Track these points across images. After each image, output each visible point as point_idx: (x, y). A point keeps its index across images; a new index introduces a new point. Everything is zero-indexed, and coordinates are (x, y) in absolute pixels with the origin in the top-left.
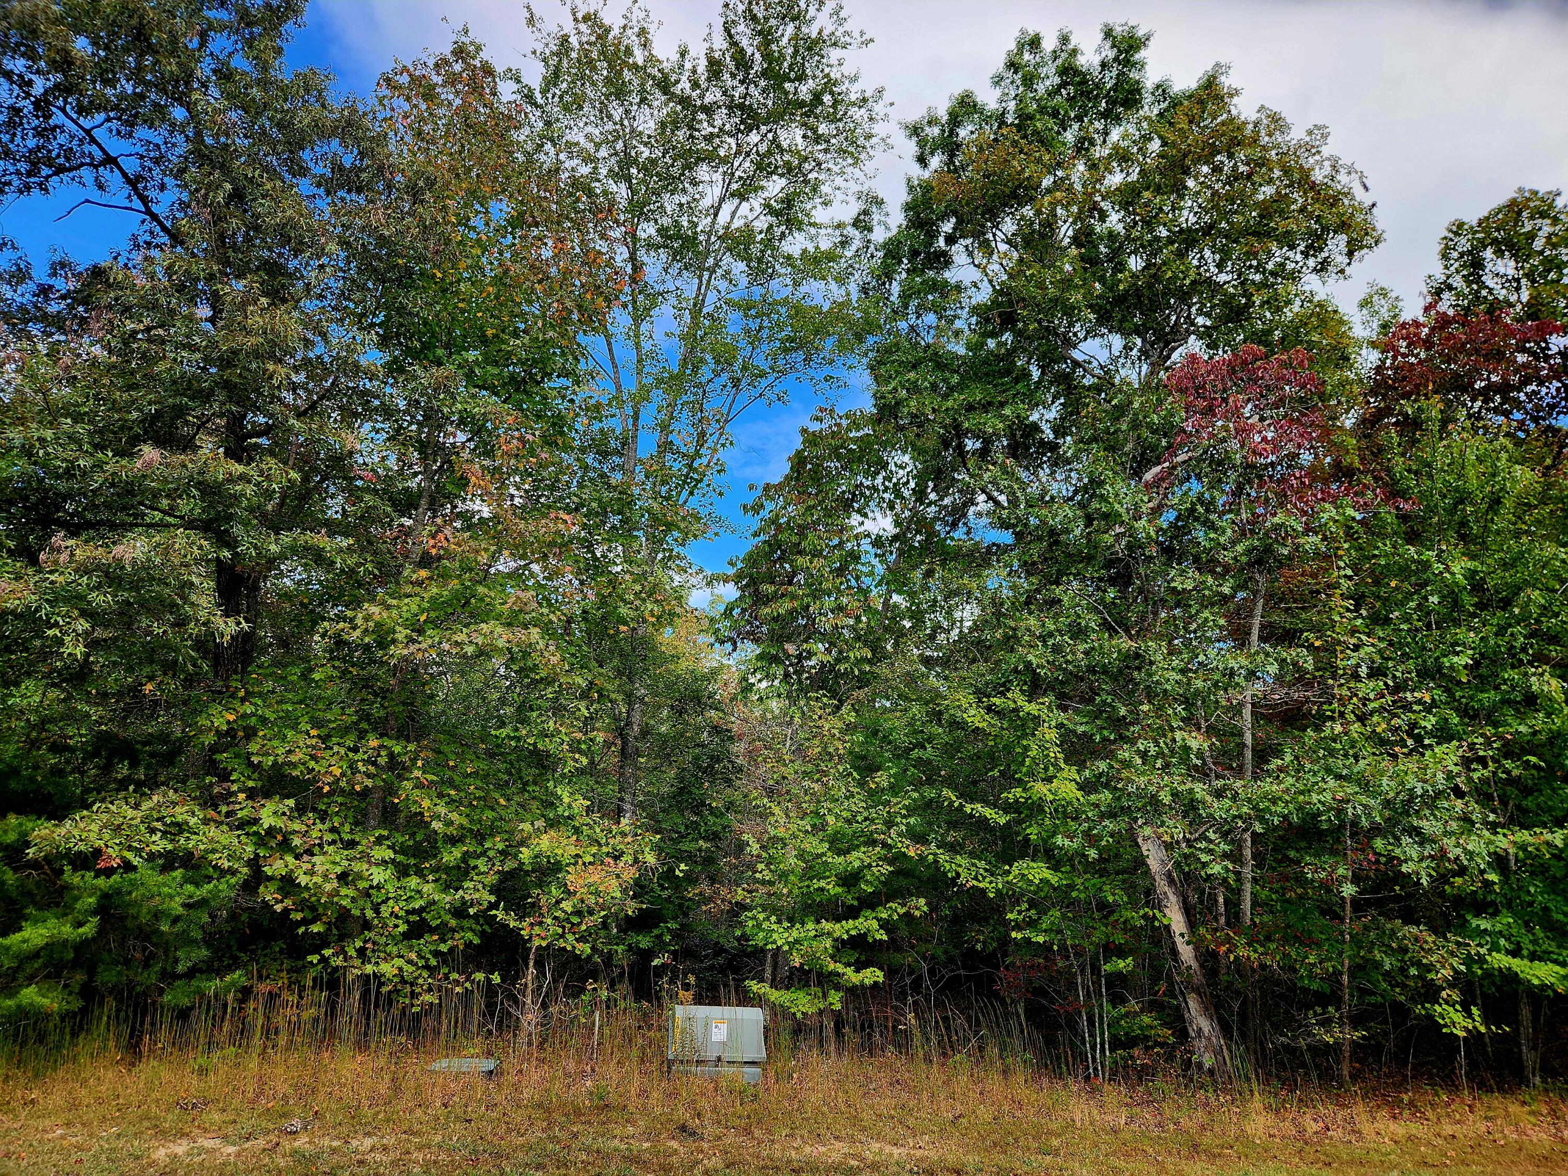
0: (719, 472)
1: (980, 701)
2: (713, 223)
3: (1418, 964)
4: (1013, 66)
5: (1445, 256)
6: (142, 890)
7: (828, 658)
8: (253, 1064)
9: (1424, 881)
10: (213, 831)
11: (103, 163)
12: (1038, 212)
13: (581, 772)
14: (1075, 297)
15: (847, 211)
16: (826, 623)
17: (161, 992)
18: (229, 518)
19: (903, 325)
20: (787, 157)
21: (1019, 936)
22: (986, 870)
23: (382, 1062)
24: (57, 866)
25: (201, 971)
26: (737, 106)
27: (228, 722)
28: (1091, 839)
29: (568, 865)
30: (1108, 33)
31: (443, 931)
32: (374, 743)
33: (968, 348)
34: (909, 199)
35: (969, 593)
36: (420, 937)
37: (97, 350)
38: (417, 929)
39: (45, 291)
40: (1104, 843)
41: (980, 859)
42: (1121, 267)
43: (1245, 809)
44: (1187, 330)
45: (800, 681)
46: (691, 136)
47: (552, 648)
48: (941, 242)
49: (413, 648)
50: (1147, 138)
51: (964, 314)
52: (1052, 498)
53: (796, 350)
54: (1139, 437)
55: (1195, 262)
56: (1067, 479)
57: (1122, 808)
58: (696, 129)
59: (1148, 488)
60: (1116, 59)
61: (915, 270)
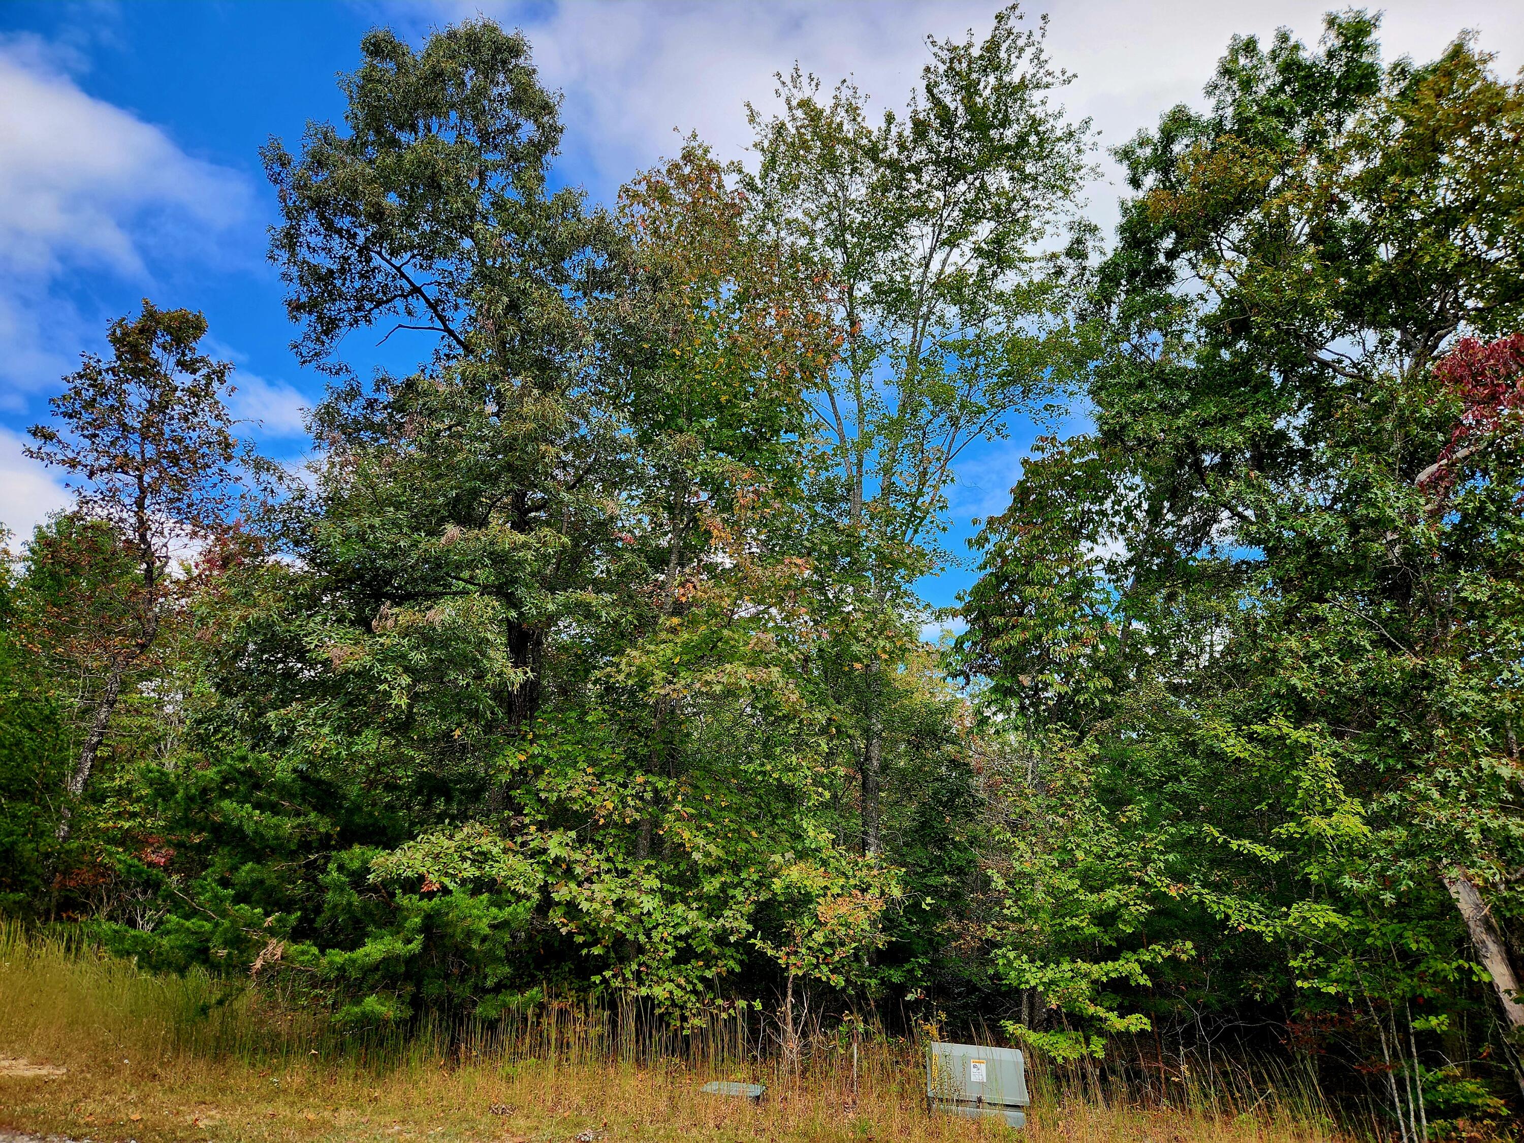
0: (941, 508)
1: (1239, 729)
2: (925, 273)
4: (1227, 72)
6: (457, 912)
7: (1064, 689)
8: (551, 1073)
10: (511, 860)
11: (411, 293)
12: (1267, 215)
13: (825, 806)
14: (1316, 297)
15: (1060, 242)
16: (1061, 652)
17: (475, 1004)
18: (515, 581)
19: (1125, 346)
20: (995, 199)
21: (1306, 986)
22: (1260, 912)
23: (660, 1080)
24: (390, 889)
25: (506, 987)
26: (944, 160)
27: (520, 762)
28: (1386, 881)
29: (818, 896)
30: (1332, 22)
31: (709, 959)
32: (640, 779)
33: (1198, 360)
34: (1124, 221)
35: (1218, 617)
36: (687, 962)
37: (412, 449)
38: (684, 956)
39: (371, 404)
40: (1403, 888)
41: (1252, 901)
42: (1369, 257)
44: (1455, 315)
45: (1037, 712)
46: (901, 196)
47: (791, 686)
48: (1162, 259)
49: (668, 689)
51: (1192, 327)
52: (1308, 509)
53: (1013, 383)
54: (1407, 435)
55: (1459, 242)
56: (1324, 488)
57: (1421, 846)
58: (905, 189)
59: (1423, 489)
60: (1344, 46)
61: (1134, 290)
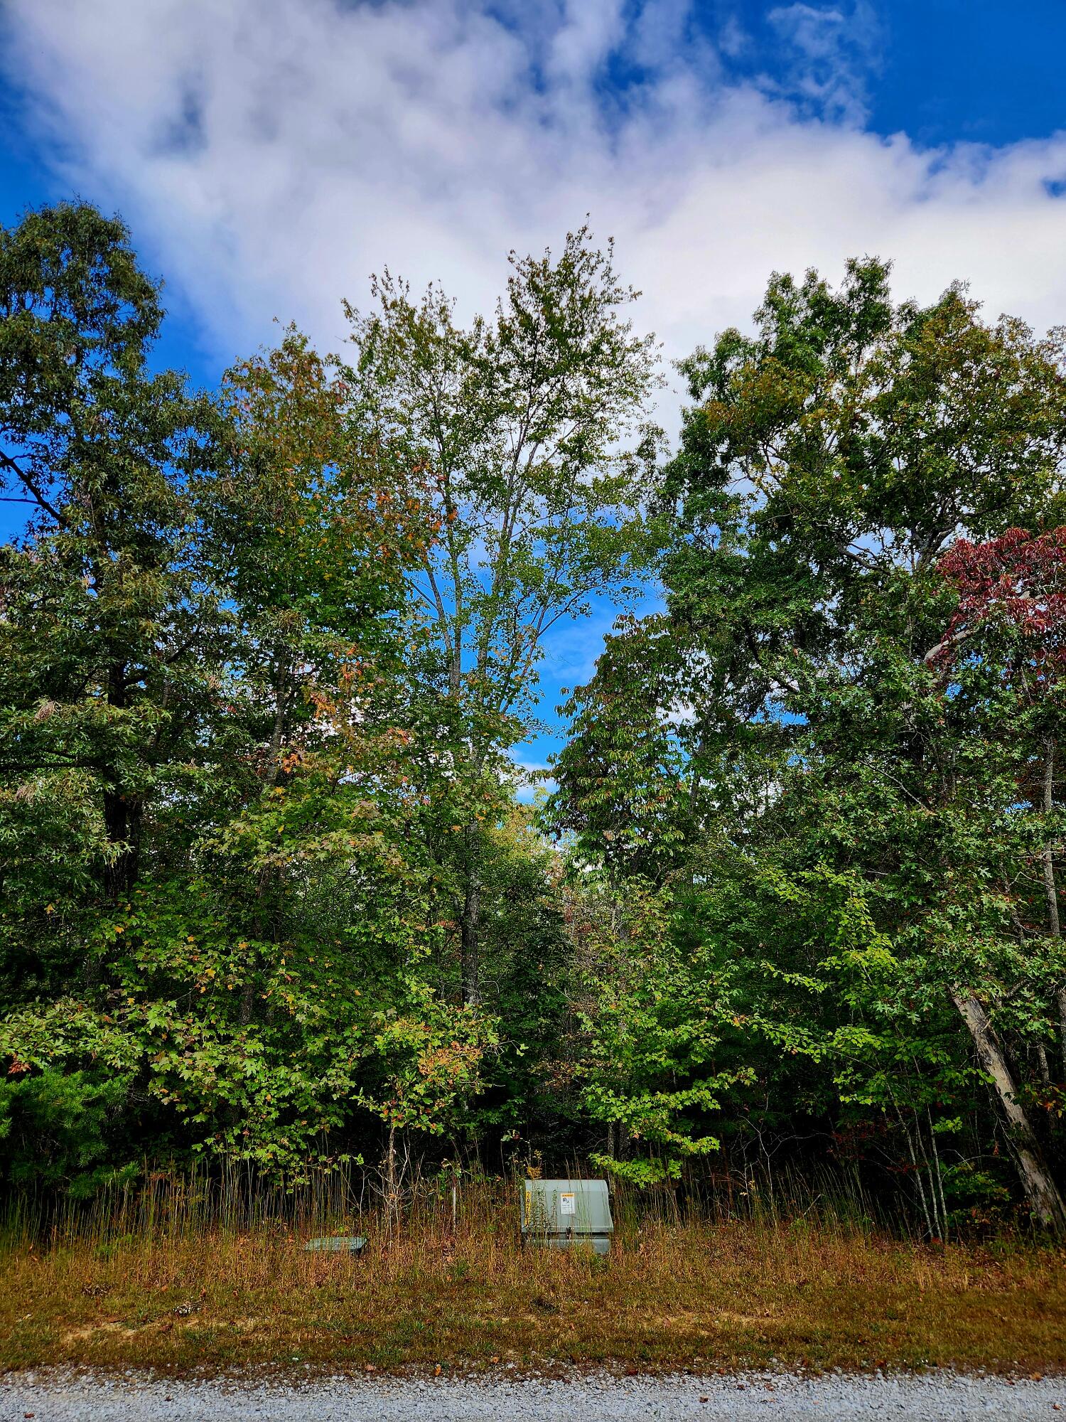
0: (533, 681)
1: (790, 875)
2: (515, 464)
4: (771, 303)
6: (48, 1092)
7: (644, 841)
8: (148, 1247)
10: (107, 1034)
12: (804, 429)
13: (426, 962)
14: (846, 500)
16: (640, 809)
17: (67, 1184)
18: (113, 755)
19: (689, 537)
20: (575, 402)
21: (848, 1100)
22: (810, 1037)
23: (261, 1243)
25: (100, 1164)
26: (528, 364)
27: (118, 935)
28: (911, 1004)
29: (419, 1049)
30: (852, 267)
31: (311, 1116)
32: (243, 945)
33: (751, 552)
34: (686, 427)
35: (772, 772)
36: (291, 1122)
38: (288, 1116)
40: (925, 1009)
41: (804, 1026)
42: (885, 468)
43: (1056, 967)
44: (953, 519)
45: (620, 863)
47: (394, 850)
48: (718, 461)
49: (273, 857)
50: (897, 353)
51: (744, 522)
52: (841, 680)
53: (594, 567)
54: (918, 620)
55: (954, 458)
56: (854, 662)
57: (938, 972)
58: (495, 387)
59: (931, 665)
60: (862, 288)
61: (696, 488)
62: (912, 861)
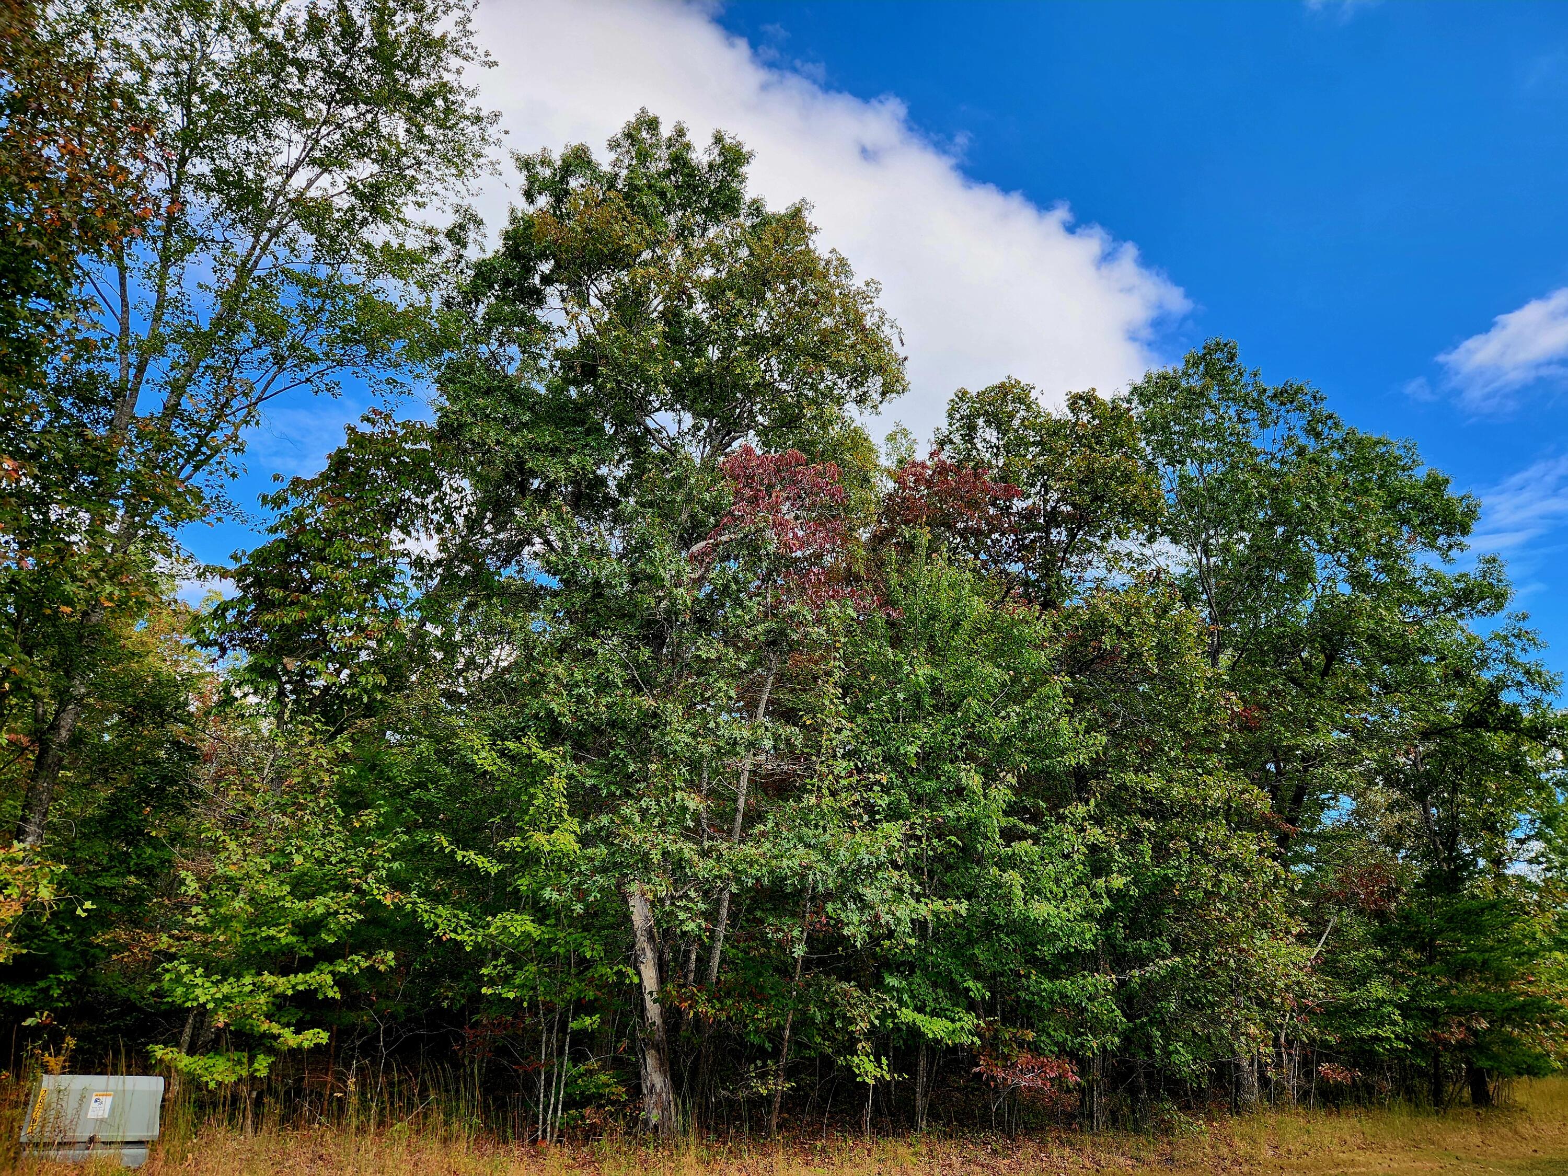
1: (494, 744)
2: (285, 183)
3: (844, 1017)
5: (950, 416)
7: (332, 680)
9: (858, 944)
12: (633, 281)
14: (655, 370)
15: (442, 219)
16: (339, 641)
19: (483, 348)
20: (384, 145)
21: (490, 991)
22: (468, 922)
26: (336, 73)
28: (580, 893)
30: (718, 139)
33: (549, 390)
34: (510, 228)
40: (591, 899)
41: (464, 910)
43: (725, 870)
44: (748, 425)
46: (274, 86)
48: (537, 280)
50: (738, 244)
51: (549, 355)
53: (358, 342)
54: (691, 511)
55: (762, 367)
57: (615, 864)
58: (283, 81)
59: (693, 558)
60: (723, 165)
61: (504, 298)
62: (623, 748)
